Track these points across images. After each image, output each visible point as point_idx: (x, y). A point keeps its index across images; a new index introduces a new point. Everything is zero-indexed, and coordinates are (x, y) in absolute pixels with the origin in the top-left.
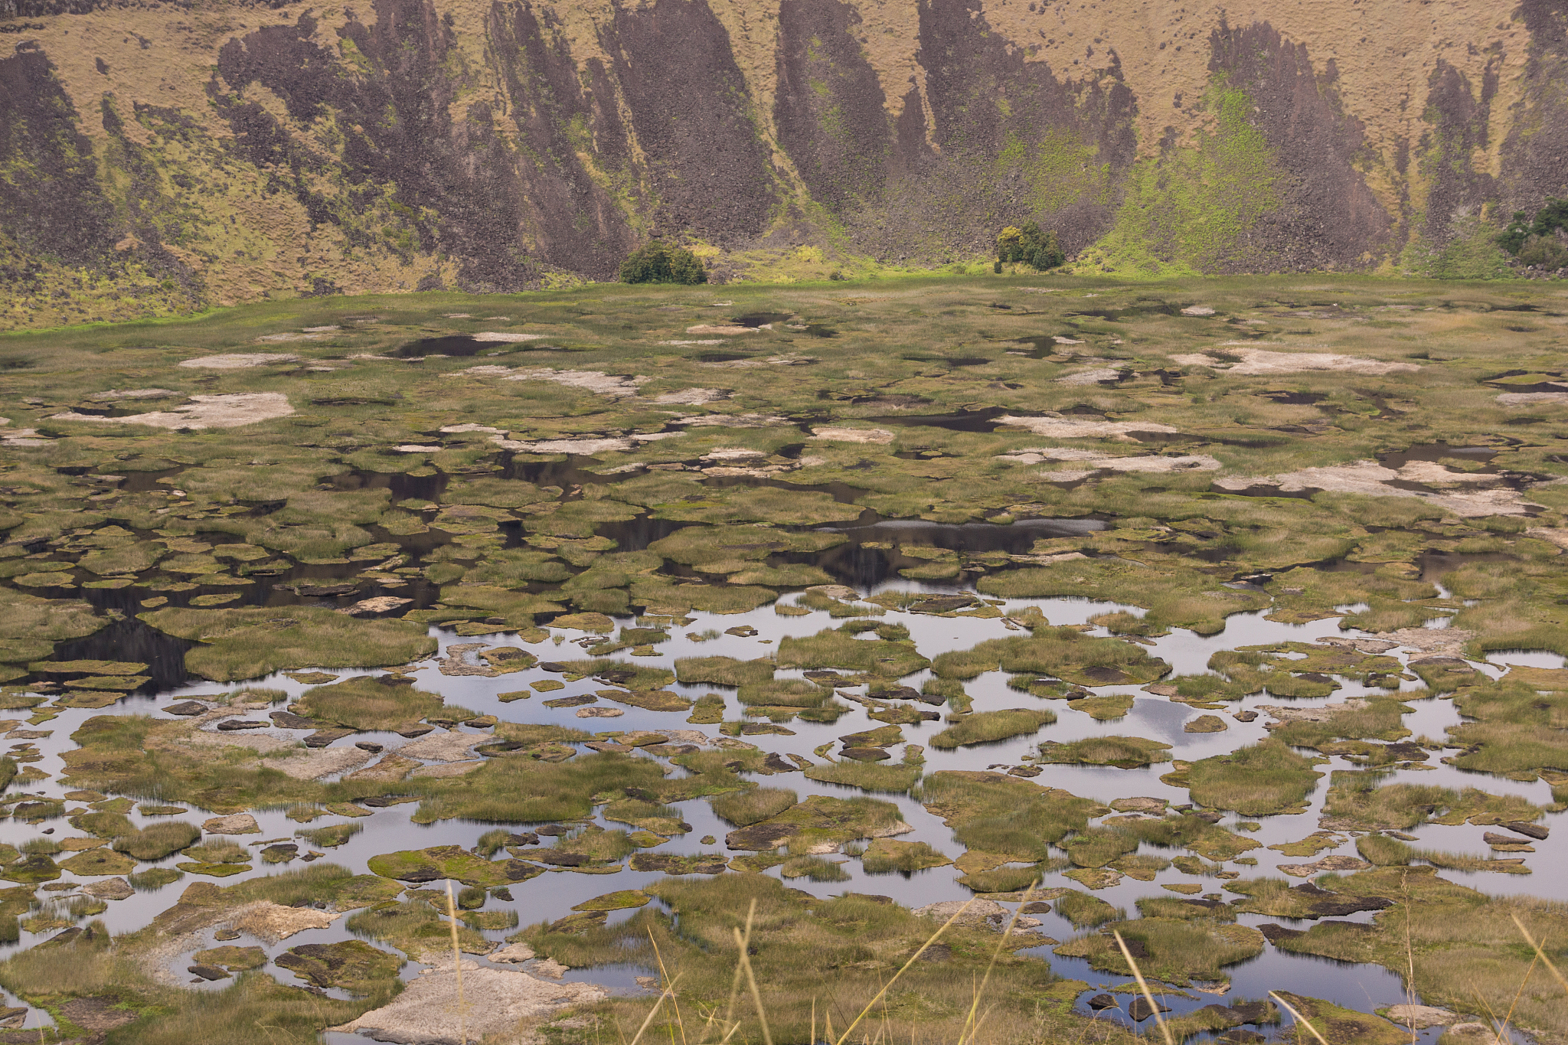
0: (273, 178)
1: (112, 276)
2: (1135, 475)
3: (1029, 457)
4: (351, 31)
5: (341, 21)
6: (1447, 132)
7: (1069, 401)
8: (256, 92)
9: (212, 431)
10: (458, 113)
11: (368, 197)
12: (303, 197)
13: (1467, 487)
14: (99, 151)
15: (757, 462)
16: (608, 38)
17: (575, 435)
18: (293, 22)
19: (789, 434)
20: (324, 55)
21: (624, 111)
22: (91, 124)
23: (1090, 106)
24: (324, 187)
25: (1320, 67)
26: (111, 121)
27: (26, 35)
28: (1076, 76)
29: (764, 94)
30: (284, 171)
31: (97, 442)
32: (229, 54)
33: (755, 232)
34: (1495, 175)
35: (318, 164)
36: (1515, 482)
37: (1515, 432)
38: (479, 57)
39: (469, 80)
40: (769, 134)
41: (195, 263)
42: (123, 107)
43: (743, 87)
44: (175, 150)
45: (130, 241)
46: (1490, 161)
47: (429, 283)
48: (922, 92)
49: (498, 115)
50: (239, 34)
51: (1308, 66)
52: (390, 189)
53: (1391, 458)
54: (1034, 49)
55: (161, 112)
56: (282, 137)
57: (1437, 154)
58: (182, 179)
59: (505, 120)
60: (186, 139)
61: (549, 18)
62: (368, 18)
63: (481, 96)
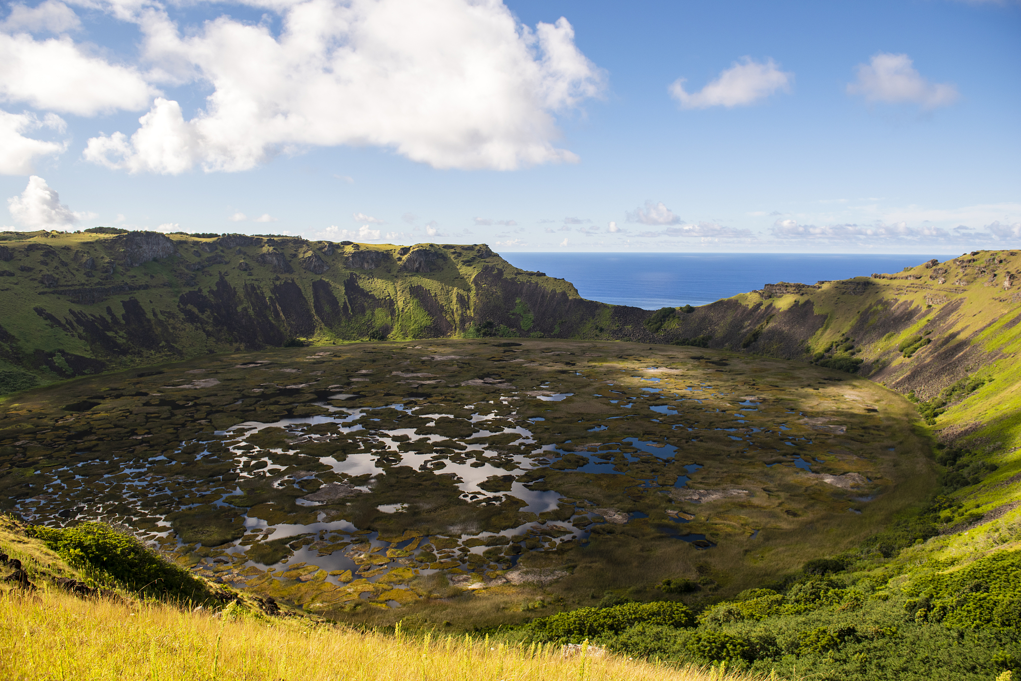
0: (196, 327)
1: (160, 352)
2: (429, 385)
3: (402, 382)
4: (211, 292)
5: (209, 289)
6: (462, 307)
7: (403, 369)
8: (189, 307)
9: (202, 388)
10: (239, 309)
11: (220, 330)
12: (204, 331)
13: (500, 383)
14: (153, 322)
15: (341, 388)
16: (273, 291)
17: (294, 384)
18: (196, 290)
19: (345, 380)
20: (205, 297)
21: (279, 308)
22: (150, 316)
23: (384, 304)
24: (209, 328)
25: (433, 295)
26: (155, 315)
27: (131, 295)
28: (381, 297)
29: (311, 303)
30: (199, 325)
31: (175, 393)
32: (182, 298)
33: (313, 334)
34: (472, 315)
35: (207, 323)
36: (510, 381)
37: (501, 370)
38: (243, 297)
39: (241, 302)
40: (313, 312)
41: (180, 348)
42: (157, 311)
43: (306, 302)
44: (171, 321)
45: (163, 343)
46: (471, 313)
48: (347, 301)
49: (249, 310)
50: (184, 293)
51: (430, 294)
52: (225, 328)
53: (482, 378)
54: (371, 291)
55: (167, 312)
56: (197, 317)
57: (460, 312)
58: (174, 328)
59: (251, 311)
60: (174, 318)
61: (259, 287)
62: (215, 289)
63: (244, 306)
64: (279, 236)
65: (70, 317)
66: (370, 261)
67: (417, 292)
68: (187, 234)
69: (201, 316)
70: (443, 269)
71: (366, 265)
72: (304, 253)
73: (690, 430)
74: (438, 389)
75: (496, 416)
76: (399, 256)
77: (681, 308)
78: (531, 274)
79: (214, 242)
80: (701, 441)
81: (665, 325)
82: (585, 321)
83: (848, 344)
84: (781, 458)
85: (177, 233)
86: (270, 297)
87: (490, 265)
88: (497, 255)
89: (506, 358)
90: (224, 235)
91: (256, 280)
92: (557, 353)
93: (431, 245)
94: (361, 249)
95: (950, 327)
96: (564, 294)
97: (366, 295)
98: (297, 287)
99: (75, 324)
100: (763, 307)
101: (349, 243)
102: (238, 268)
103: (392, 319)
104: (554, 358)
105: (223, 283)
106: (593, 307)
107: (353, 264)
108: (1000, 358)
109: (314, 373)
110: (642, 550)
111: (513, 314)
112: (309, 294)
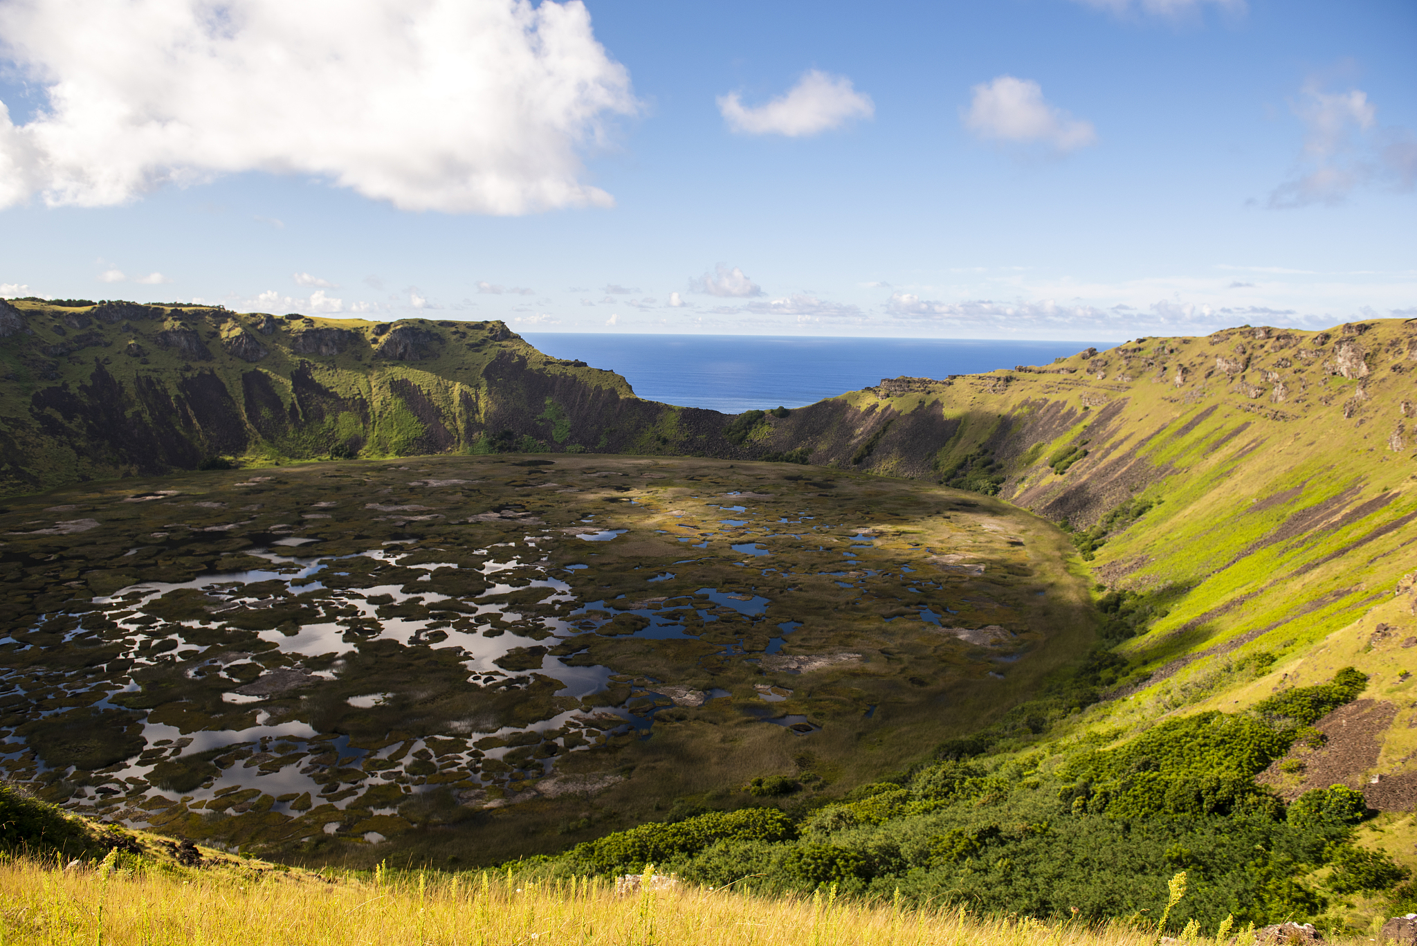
0: (60, 441)
2: (421, 521)
3: (381, 519)
4: (83, 388)
5: (79, 385)
6: (467, 411)
7: (383, 500)
8: (48, 411)
9: (71, 533)
10: (129, 414)
11: (99, 446)
12: (73, 447)
13: (524, 517)
15: (289, 528)
16: (181, 387)
17: (217, 525)
18: (60, 385)
20: (74, 396)
21: (191, 412)
23: (353, 405)
24: (81, 443)
25: (425, 392)
28: (348, 396)
29: (241, 405)
30: (64, 438)
31: (28, 542)
32: (36, 397)
33: (245, 450)
34: (483, 422)
35: (78, 435)
36: (538, 513)
37: (525, 499)
38: (134, 395)
39: (131, 404)
40: (245, 418)
41: (34, 473)
43: (234, 403)
44: (19, 432)
45: (7, 466)
46: (481, 419)
48: (296, 402)
49: (143, 415)
50: (39, 390)
51: (421, 391)
52: (107, 442)
53: (497, 510)
54: (332, 388)
55: (11, 419)
56: (62, 426)
57: (465, 417)
58: (24, 443)
59: (147, 417)
60: (23, 429)
61: (159, 381)
62: (89, 383)
63: (137, 409)
64: (190, 305)
66: (330, 344)
67: (400, 388)
68: (43, 301)
69: (67, 425)
70: (439, 356)
71: (324, 350)
72: (229, 330)
73: (786, 576)
74: (434, 528)
75: (518, 563)
76: (373, 336)
77: (772, 411)
78: (567, 364)
79: (87, 313)
80: (800, 590)
81: (751, 435)
82: (641, 429)
83: (986, 457)
84: (904, 609)
85: (26, 299)
86: (177, 396)
87: (508, 350)
88: (517, 337)
89: (532, 482)
90: (103, 302)
91: (155, 371)
92: (604, 474)
93: (422, 321)
94: (316, 326)
95: (1111, 435)
96: (613, 391)
97: (324, 392)
98: (219, 381)
100: (878, 410)
101: (298, 317)
102: (126, 352)
103: (364, 428)
104: (600, 480)
105: (101, 375)
106: (653, 410)
107: (305, 348)
108: (1171, 474)
109: (247, 508)
110: (723, 740)
111: (542, 420)
112: (237, 392)
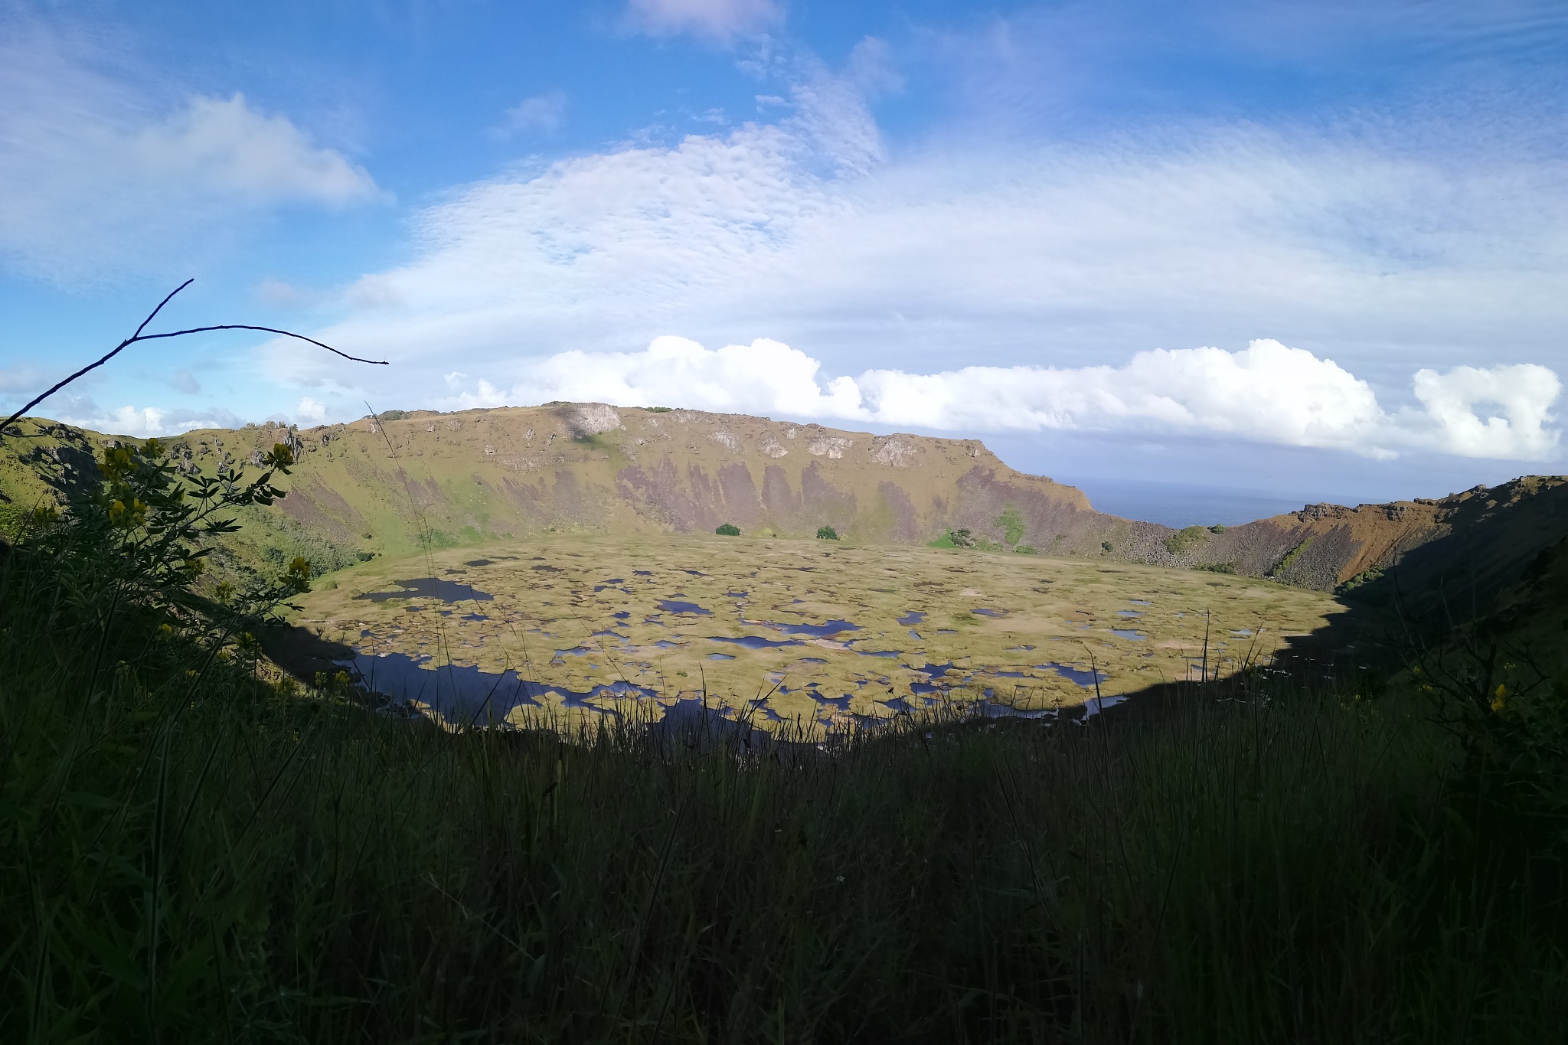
0: (628, 503)
4: (651, 467)
5: (649, 465)
6: (937, 510)
8: (625, 482)
10: (677, 489)
11: (651, 508)
12: (635, 508)
14: (583, 494)
16: (718, 473)
18: (637, 464)
20: (644, 473)
21: (721, 491)
22: (582, 487)
23: (845, 499)
24: (640, 505)
25: (905, 493)
26: (587, 486)
27: (566, 467)
28: (842, 491)
29: (759, 491)
30: (630, 501)
32: (620, 472)
34: (948, 521)
35: (639, 500)
38: (684, 475)
39: (681, 481)
40: (760, 500)
42: (591, 483)
43: (754, 486)
44: (603, 494)
46: (947, 517)
47: (666, 532)
48: (802, 492)
49: (687, 491)
50: (622, 468)
51: (902, 492)
52: (657, 507)
55: (600, 485)
56: (630, 493)
58: (604, 502)
60: (606, 492)
61: (703, 468)
62: (656, 465)
63: (683, 485)
65: (503, 484)
66: (835, 448)
67: (886, 489)
68: (640, 408)
69: (634, 491)
70: (922, 465)
71: (831, 454)
72: (761, 434)
76: (870, 444)
77: (1209, 529)
78: (1035, 479)
79: (664, 416)
82: (1091, 537)
86: (714, 478)
87: (981, 463)
88: (991, 453)
91: (702, 460)
93: (912, 436)
94: (826, 434)
96: (1071, 504)
97: (825, 486)
98: (747, 472)
99: (506, 491)
101: (814, 427)
105: (665, 460)
112: (758, 479)
